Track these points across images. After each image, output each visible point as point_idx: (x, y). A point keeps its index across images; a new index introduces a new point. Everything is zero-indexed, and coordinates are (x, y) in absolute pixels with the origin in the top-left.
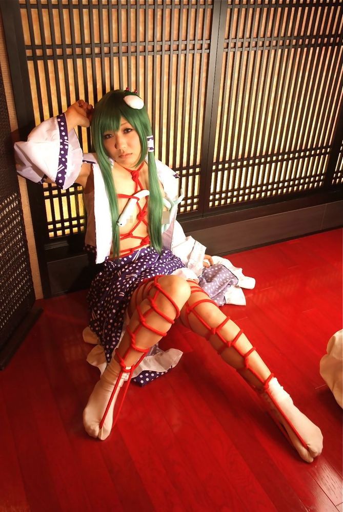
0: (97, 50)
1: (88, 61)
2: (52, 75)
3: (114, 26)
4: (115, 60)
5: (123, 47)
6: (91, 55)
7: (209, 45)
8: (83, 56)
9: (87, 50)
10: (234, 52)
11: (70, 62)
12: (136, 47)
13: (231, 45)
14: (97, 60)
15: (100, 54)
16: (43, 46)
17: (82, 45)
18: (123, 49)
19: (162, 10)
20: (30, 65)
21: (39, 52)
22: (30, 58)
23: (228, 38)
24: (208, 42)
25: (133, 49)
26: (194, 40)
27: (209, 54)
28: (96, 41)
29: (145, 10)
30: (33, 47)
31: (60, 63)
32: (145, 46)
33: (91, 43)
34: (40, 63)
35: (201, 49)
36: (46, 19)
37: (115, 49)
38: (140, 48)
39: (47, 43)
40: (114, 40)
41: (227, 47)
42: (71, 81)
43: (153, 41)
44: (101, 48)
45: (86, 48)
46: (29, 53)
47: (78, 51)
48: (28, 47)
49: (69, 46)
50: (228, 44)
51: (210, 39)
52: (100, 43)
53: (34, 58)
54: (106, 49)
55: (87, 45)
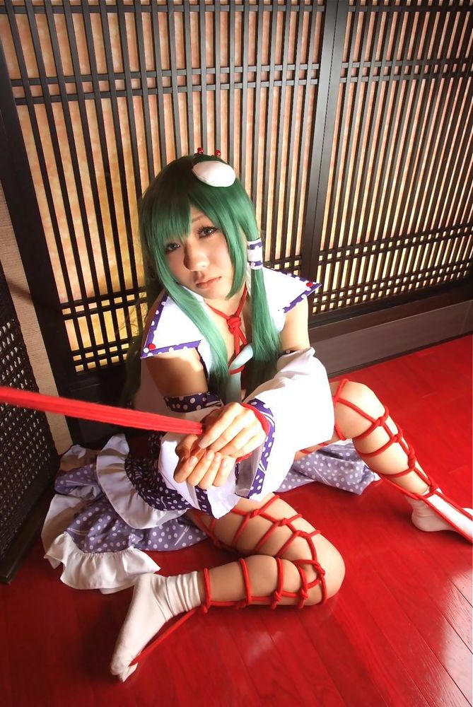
0: (134, 84)
1: (121, 102)
2: (61, 129)
3: (162, 42)
4: (166, 99)
5: (178, 77)
6: (126, 93)
7: (318, 72)
8: (111, 94)
9: (118, 84)
10: (356, 84)
11: (89, 105)
12: (200, 76)
13: (352, 72)
14: (136, 100)
15: (140, 91)
16: (42, 80)
17: (109, 76)
18: (178, 80)
19: (243, 14)
20: (22, 112)
21: (35, 91)
22: (20, 102)
23: (347, 60)
24: (316, 66)
25: (194, 80)
26: (294, 63)
27: (316, 87)
28: (133, 67)
29: (214, 13)
30: (24, 81)
31: (73, 107)
32: (215, 75)
33: (124, 72)
34: (39, 110)
35: (305, 78)
36: (42, 33)
37: (164, 81)
38: (207, 78)
39: (48, 75)
40: (164, 65)
41: (345, 75)
42: (94, 135)
43: (229, 66)
44: (141, 79)
45: (116, 81)
46: (17, 92)
47: (102, 85)
48: (16, 83)
49: (85, 78)
50: (346, 70)
51: (319, 61)
52: (140, 71)
53: (28, 101)
54: (150, 82)
55: (118, 76)
